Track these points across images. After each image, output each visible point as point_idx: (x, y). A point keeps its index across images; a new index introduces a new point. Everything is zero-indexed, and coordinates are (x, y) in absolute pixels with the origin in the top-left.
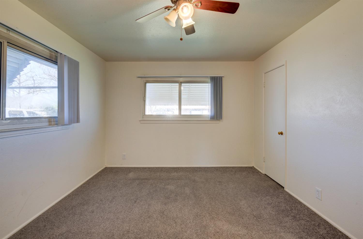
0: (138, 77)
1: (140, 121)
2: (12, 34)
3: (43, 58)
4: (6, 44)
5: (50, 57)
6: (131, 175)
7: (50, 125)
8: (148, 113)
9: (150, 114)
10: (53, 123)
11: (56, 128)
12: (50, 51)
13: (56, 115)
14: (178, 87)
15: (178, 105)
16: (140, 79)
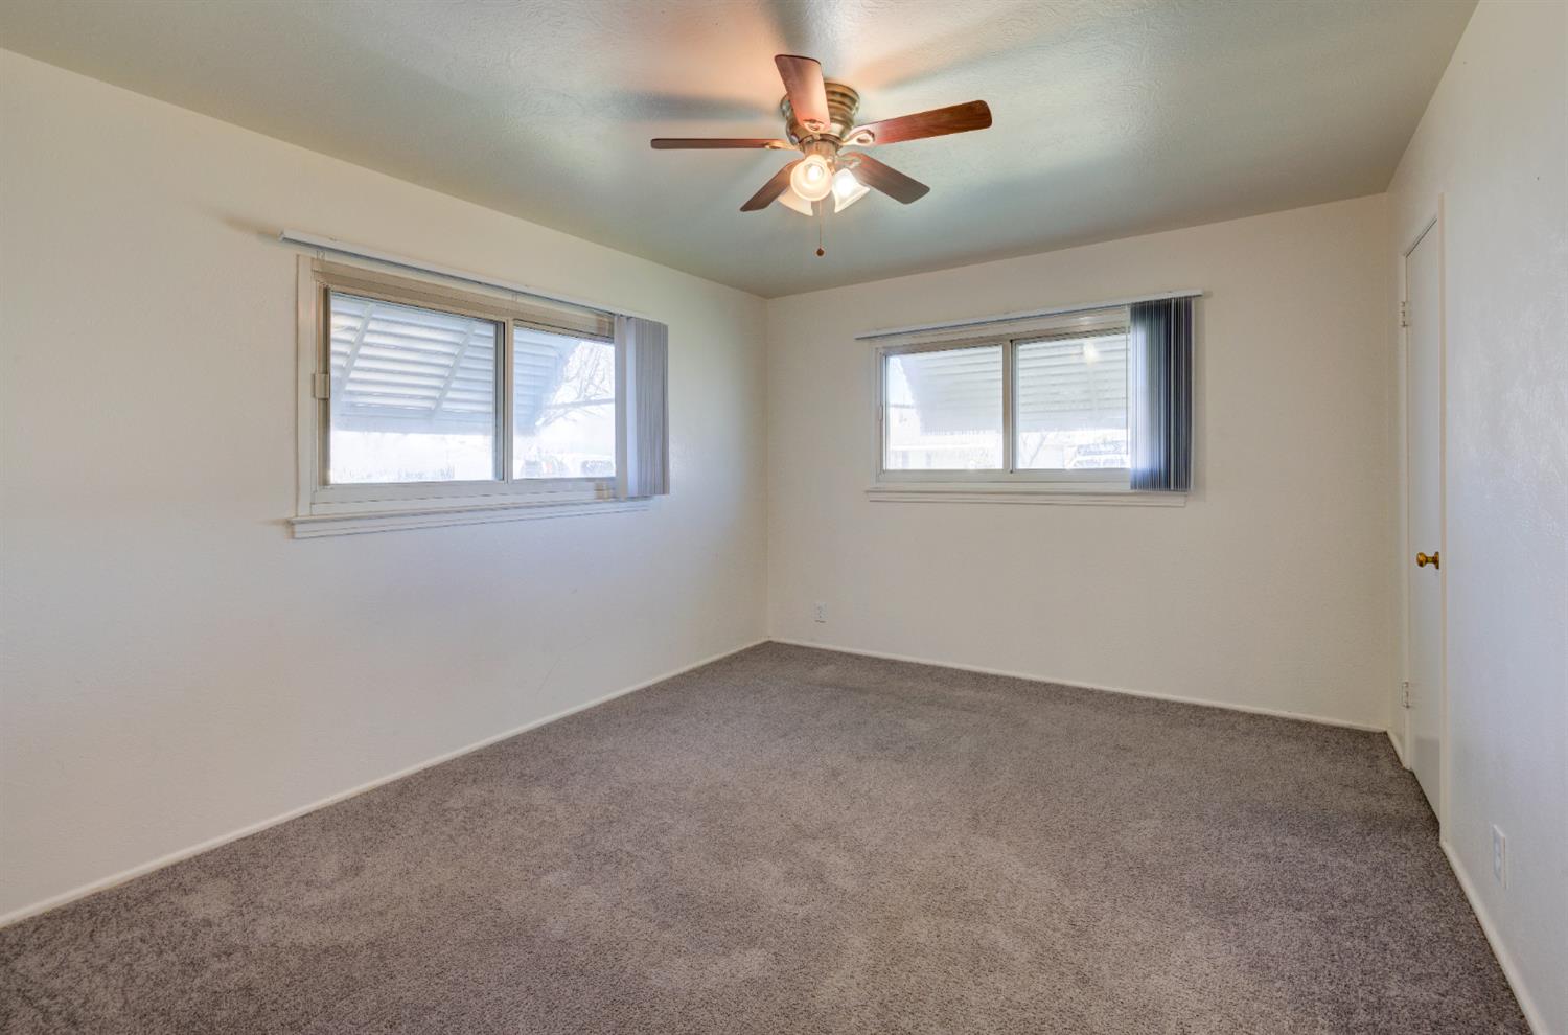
0: (858, 339)
1: (867, 492)
2: (521, 300)
3: (586, 335)
4: (511, 323)
5: (599, 329)
6: (824, 673)
7: (599, 498)
8: (893, 463)
9: (900, 467)
10: (606, 492)
11: (612, 505)
12: (598, 315)
13: (612, 473)
14: (1000, 358)
15: (1002, 430)
16: (866, 343)
